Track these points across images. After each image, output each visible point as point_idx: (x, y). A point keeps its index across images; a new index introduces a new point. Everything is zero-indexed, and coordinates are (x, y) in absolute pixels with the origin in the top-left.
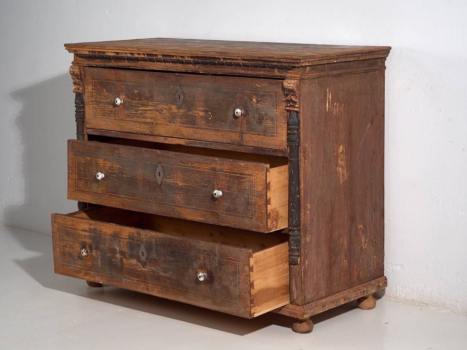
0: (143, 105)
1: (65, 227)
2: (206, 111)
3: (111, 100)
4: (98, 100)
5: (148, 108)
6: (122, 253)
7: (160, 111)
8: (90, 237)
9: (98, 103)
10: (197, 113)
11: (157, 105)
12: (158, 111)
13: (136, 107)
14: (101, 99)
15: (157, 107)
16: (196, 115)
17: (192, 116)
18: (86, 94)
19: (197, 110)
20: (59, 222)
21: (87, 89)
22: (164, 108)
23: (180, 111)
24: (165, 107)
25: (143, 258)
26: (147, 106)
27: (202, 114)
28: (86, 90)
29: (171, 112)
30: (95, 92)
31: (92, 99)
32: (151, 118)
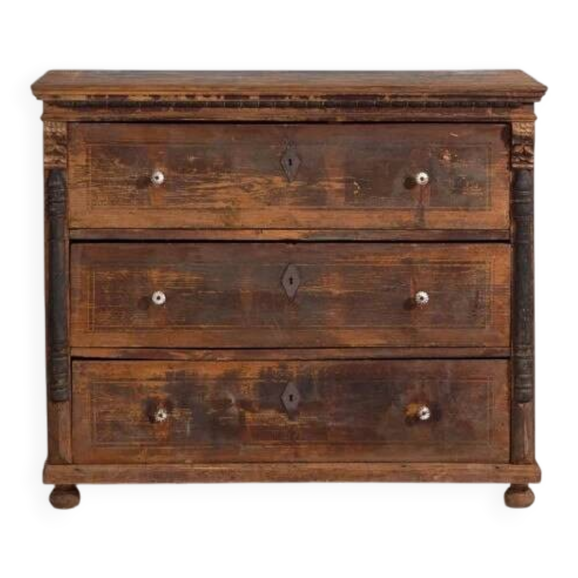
0: (208, 180)
1: (107, 380)
2: (348, 182)
3: (134, 177)
4: (100, 178)
5: (219, 185)
6: (244, 404)
7: (248, 188)
8: (167, 389)
9: (101, 184)
10: (329, 186)
11: (239, 178)
12: (242, 188)
13: (192, 184)
14: (109, 175)
15: (240, 182)
16: (327, 188)
17: (319, 191)
18: (72, 171)
19: (329, 180)
20: (92, 374)
21: (73, 161)
22: (256, 182)
23: (292, 184)
24: (259, 180)
25: (291, 406)
26: (217, 181)
27: (338, 186)
28: (71, 163)
29: (272, 186)
30: (93, 165)
31: (84, 178)
32: (225, 201)
